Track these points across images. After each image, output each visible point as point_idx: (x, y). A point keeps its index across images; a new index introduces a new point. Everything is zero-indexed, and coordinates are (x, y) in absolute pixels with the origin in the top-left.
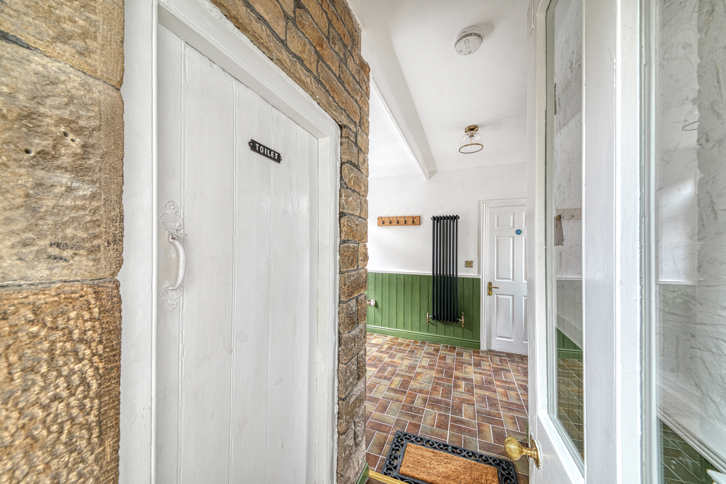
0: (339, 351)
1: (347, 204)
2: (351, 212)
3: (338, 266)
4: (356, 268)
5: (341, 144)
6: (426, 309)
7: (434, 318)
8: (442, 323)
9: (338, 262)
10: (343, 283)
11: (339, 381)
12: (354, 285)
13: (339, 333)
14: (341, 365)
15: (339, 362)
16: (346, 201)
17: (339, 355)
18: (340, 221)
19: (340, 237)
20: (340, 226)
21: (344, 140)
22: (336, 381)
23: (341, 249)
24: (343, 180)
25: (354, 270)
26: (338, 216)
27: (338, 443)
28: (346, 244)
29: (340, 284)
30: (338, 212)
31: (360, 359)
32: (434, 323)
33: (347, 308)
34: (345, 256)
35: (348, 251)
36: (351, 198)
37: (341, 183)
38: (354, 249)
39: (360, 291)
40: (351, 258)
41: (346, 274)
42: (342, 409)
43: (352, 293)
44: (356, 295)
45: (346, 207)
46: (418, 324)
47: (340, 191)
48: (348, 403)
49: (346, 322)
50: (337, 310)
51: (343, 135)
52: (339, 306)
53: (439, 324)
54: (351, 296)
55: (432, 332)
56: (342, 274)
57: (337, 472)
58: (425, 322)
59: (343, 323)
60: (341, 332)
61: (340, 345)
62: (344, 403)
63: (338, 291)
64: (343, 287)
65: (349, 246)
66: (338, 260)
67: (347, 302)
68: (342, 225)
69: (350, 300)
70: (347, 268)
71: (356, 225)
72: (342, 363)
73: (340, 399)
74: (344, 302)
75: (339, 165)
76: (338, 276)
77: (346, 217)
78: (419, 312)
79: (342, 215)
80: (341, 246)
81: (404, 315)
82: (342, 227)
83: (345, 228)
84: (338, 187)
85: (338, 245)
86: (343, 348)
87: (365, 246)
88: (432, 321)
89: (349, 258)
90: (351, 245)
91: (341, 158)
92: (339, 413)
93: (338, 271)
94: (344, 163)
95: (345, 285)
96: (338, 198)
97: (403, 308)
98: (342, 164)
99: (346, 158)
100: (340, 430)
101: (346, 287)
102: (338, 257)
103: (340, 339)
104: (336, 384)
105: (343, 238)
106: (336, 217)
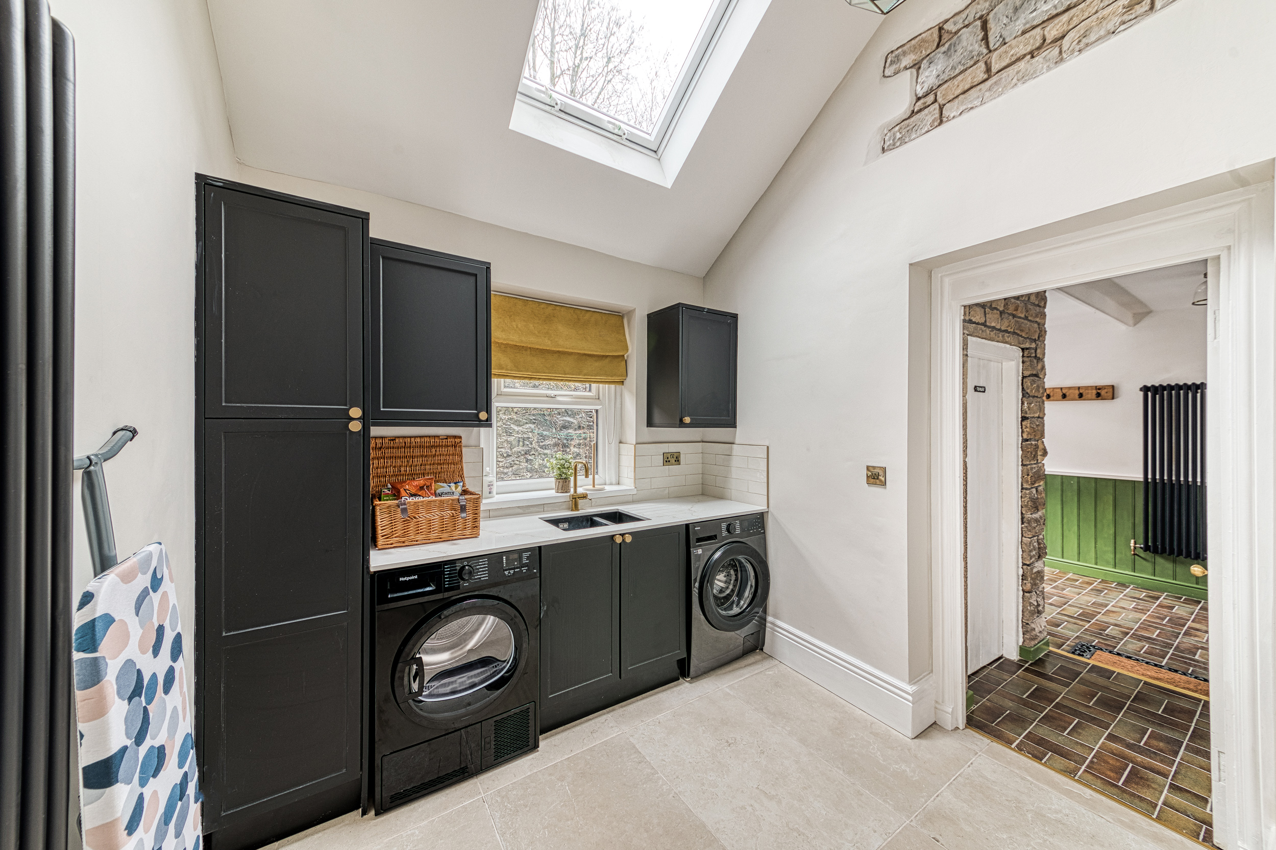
0: (1022, 528)
1: (1029, 410)
2: (1032, 416)
3: (1020, 460)
4: (1036, 462)
5: (1023, 362)
6: (1130, 533)
7: (1146, 548)
8: (1166, 559)
9: (1020, 457)
10: (1026, 474)
11: (1023, 551)
12: (1036, 476)
13: (1022, 513)
14: (1023, 538)
15: (1022, 536)
16: (1029, 408)
17: (1022, 530)
18: (1021, 423)
19: (1022, 436)
20: (1022, 428)
21: (1026, 359)
22: (1020, 550)
23: (1024, 446)
24: (1025, 391)
25: (1035, 464)
26: (1020, 419)
27: (1023, 598)
28: (1029, 442)
29: (1022, 474)
30: (1020, 416)
31: (1040, 541)
32: (1148, 558)
33: (1030, 494)
34: (1028, 452)
35: (1031, 448)
36: (1033, 405)
37: (1023, 393)
38: (1035, 446)
39: (1040, 482)
40: (1034, 453)
41: (1029, 466)
42: (1027, 572)
43: (1035, 482)
44: (1036, 485)
45: (1028, 412)
46: (1112, 556)
47: (1022, 399)
48: (1032, 569)
49: (1029, 504)
50: (1020, 495)
51: (1025, 355)
52: (1022, 492)
53: (1159, 560)
54: (1034, 484)
55: (1141, 571)
56: (1024, 466)
57: (1022, 622)
58: (1125, 554)
59: (1026, 506)
60: (1024, 512)
61: (1023, 523)
62: (1029, 568)
63: (1020, 480)
64: (1026, 476)
65: (1032, 443)
66: (1020, 455)
67: (1029, 489)
68: (1024, 427)
69: (1032, 488)
70: (1030, 461)
71: (1037, 425)
72: (1025, 537)
73: (1024, 564)
74: (1026, 489)
75: (1020, 378)
76: (1020, 468)
77: (1029, 420)
78: (1112, 537)
79: (1024, 419)
80: (1024, 443)
81: (1079, 539)
82: (1023, 428)
83: (1028, 430)
84: (1021, 396)
85: (1020, 442)
86: (1027, 525)
87: (1043, 442)
88: (1142, 554)
89: (1031, 453)
90: (1033, 443)
91: (1023, 373)
92: (1023, 576)
93: (1020, 463)
94: (1026, 377)
95: (1028, 475)
96: (1020, 405)
97: (1076, 528)
98: (1023, 377)
99: (1027, 373)
100: (1024, 588)
101: (1030, 476)
102: (1020, 452)
103: (1022, 518)
104: (1020, 553)
105: (1025, 436)
106: (1018, 421)
